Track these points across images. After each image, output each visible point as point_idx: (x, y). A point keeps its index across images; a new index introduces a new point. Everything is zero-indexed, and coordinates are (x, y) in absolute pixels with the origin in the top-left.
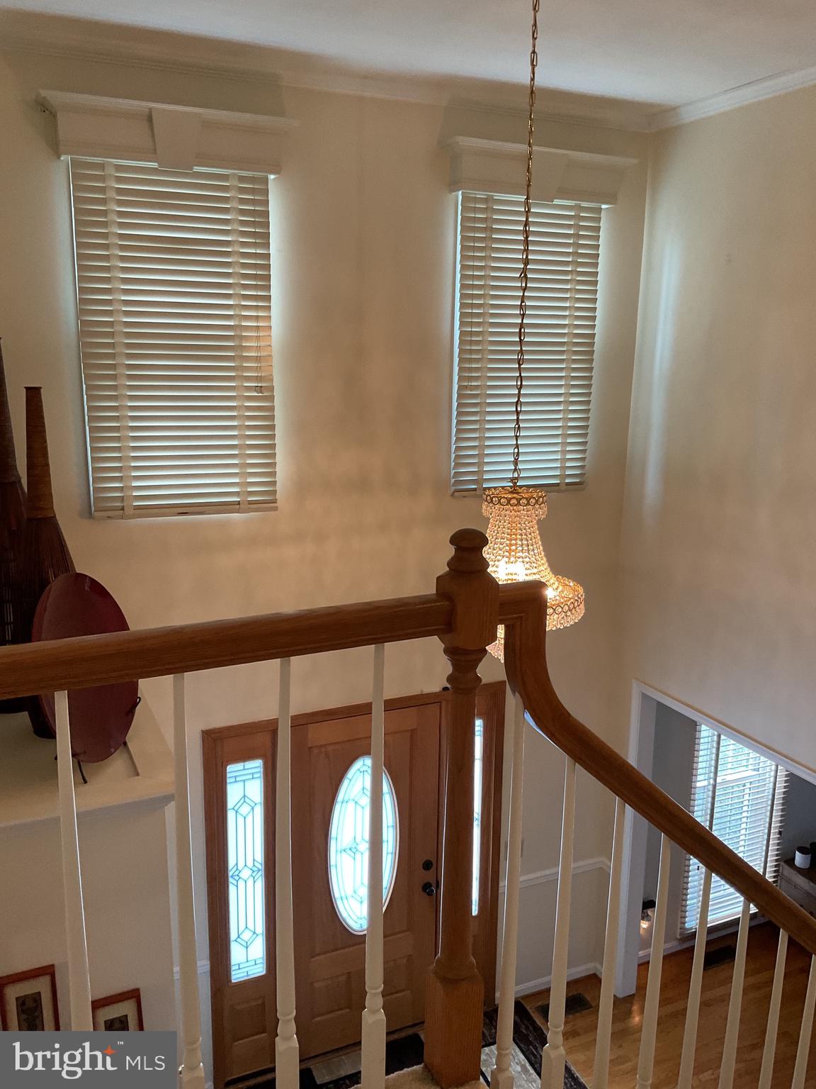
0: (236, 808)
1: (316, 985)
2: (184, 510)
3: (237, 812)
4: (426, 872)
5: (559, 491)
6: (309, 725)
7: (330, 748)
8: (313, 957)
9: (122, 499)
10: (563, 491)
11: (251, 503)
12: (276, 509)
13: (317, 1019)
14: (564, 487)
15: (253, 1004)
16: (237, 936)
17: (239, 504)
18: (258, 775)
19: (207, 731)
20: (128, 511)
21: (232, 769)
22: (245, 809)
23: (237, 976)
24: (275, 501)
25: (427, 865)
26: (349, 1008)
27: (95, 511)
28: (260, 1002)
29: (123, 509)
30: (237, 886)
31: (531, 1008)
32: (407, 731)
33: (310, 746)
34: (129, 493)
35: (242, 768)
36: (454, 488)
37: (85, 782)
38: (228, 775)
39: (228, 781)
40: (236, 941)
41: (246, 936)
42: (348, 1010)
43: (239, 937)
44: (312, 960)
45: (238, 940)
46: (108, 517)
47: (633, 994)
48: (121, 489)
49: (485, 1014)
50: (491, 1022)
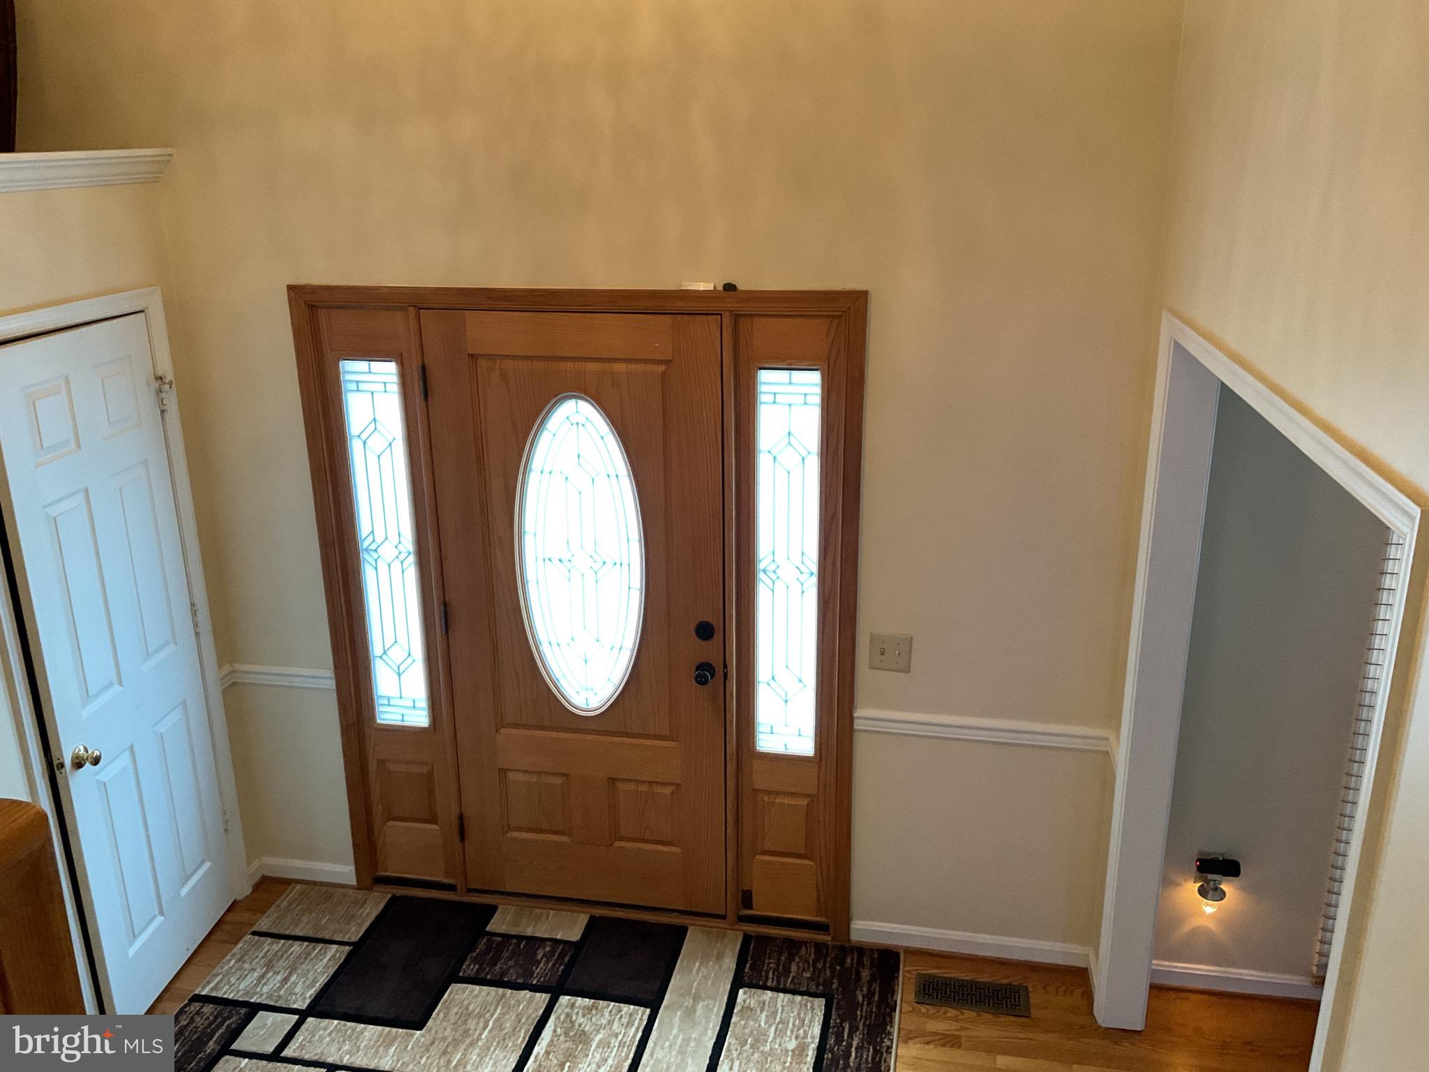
0: (364, 437)
3: (365, 443)
6: (466, 312)
7: (509, 364)
8: (501, 726)
15: (415, 770)
19: (295, 287)
25: (707, 631)
26: (568, 834)
30: (376, 569)
32: (655, 362)
33: (470, 351)
35: (367, 370)
40: (381, 657)
42: (566, 838)
43: (385, 653)
45: (384, 657)
49: (819, 947)
50: (815, 962)
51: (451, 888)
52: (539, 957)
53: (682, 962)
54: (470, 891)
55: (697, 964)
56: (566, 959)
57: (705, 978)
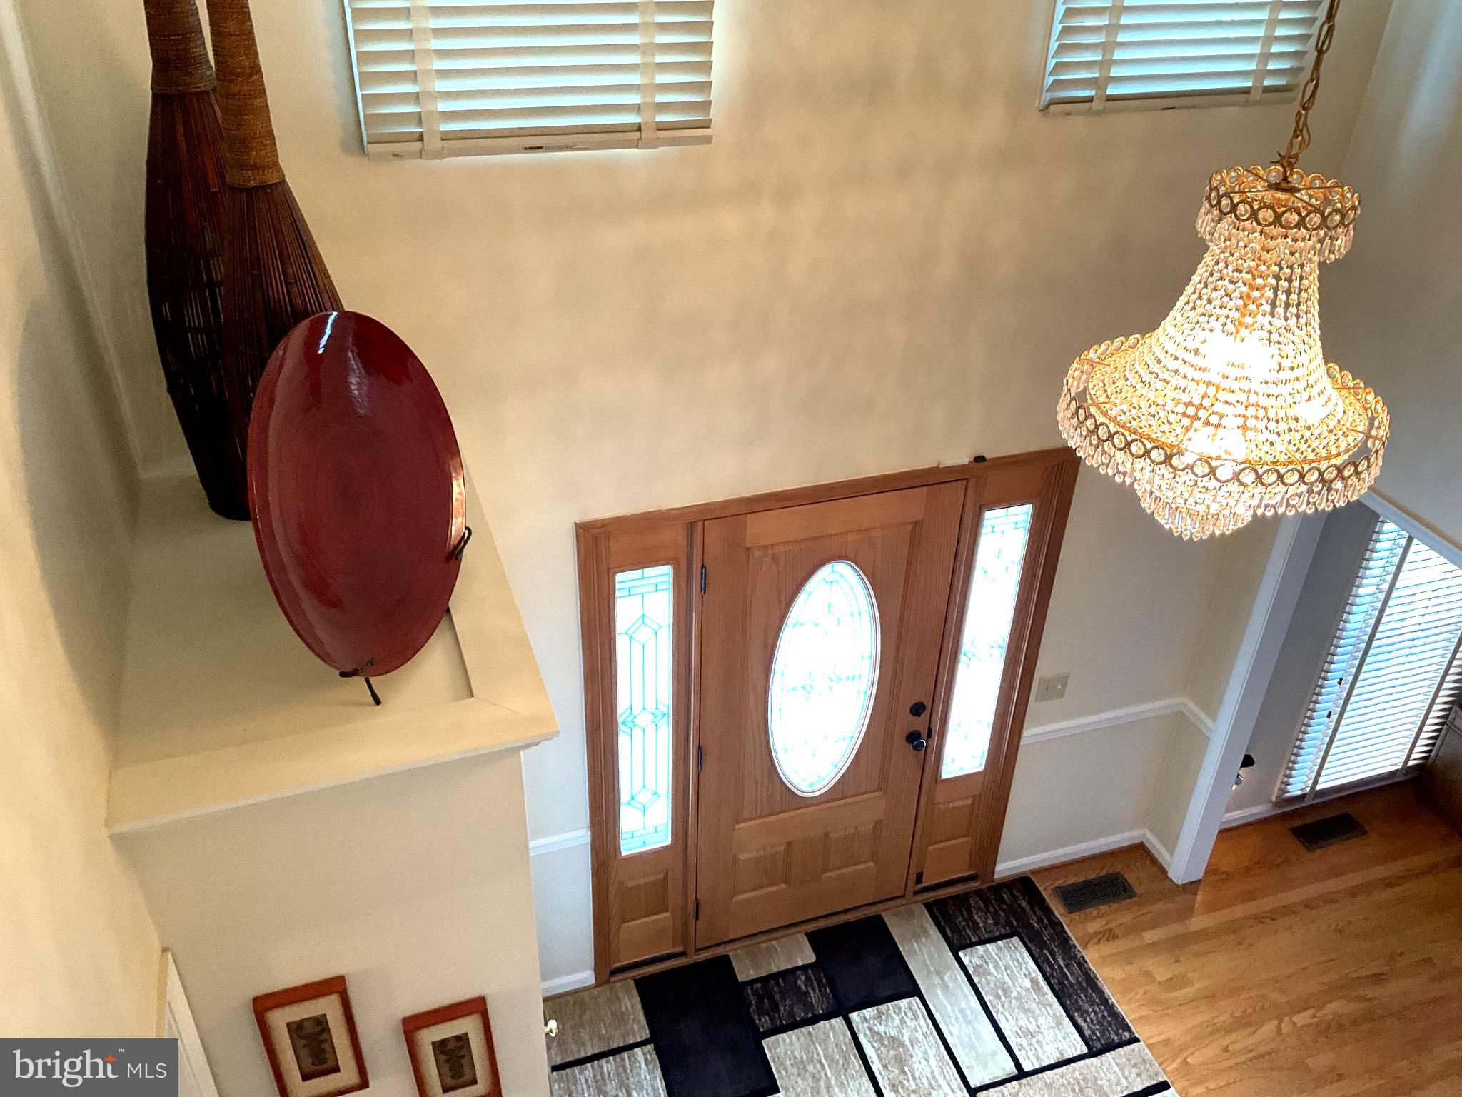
0: (630, 633)
1: (742, 857)
2: (536, 141)
3: (631, 637)
4: (915, 718)
5: (1247, 104)
6: (749, 516)
7: (782, 549)
8: (737, 823)
9: (418, 119)
10: (1257, 103)
11: (662, 127)
12: (708, 140)
13: (741, 897)
14: (1257, 95)
15: (652, 878)
16: (629, 798)
17: (639, 129)
18: (666, 586)
19: (581, 524)
20: (433, 143)
21: (624, 580)
22: (644, 634)
23: (629, 847)
24: (706, 125)
25: (917, 709)
26: (785, 882)
27: (368, 143)
28: (661, 876)
29: (420, 138)
30: (631, 736)
31: (1045, 890)
32: (907, 524)
33: (748, 545)
34: (430, 107)
35: (640, 576)
36: (1047, 97)
37: (377, 701)
38: (618, 586)
39: (618, 594)
40: (628, 803)
41: (643, 797)
42: (783, 886)
43: (633, 798)
44: (737, 827)
45: (632, 803)
46: (395, 155)
47: (1199, 882)
48: (416, 98)
49: (978, 893)
50: (987, 907)
51: (683, 954)
52: (803, 987)
53: (904, 948)
54: (697, 951)
55: (915, 944)
56: (824, 981)
57: (929, 953)
